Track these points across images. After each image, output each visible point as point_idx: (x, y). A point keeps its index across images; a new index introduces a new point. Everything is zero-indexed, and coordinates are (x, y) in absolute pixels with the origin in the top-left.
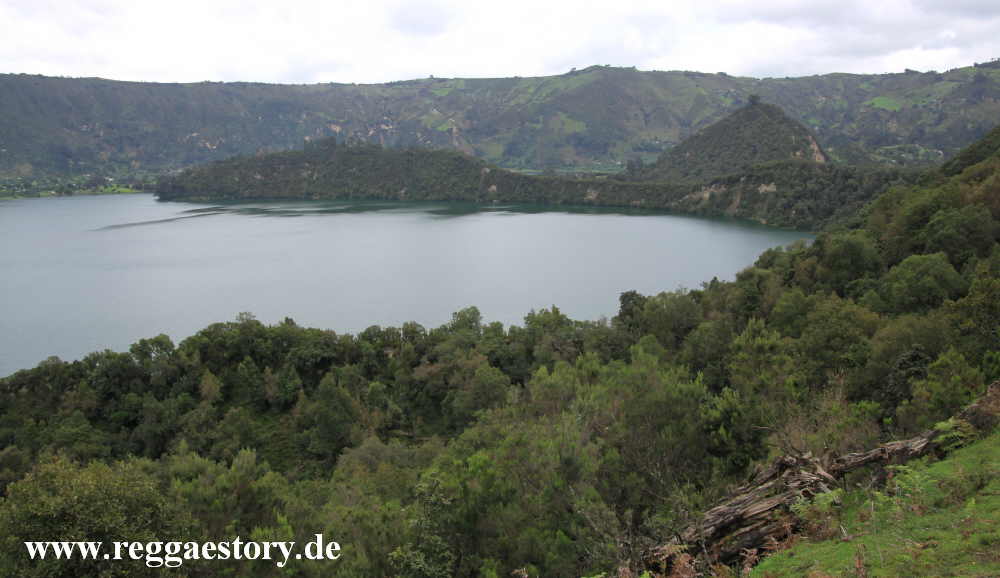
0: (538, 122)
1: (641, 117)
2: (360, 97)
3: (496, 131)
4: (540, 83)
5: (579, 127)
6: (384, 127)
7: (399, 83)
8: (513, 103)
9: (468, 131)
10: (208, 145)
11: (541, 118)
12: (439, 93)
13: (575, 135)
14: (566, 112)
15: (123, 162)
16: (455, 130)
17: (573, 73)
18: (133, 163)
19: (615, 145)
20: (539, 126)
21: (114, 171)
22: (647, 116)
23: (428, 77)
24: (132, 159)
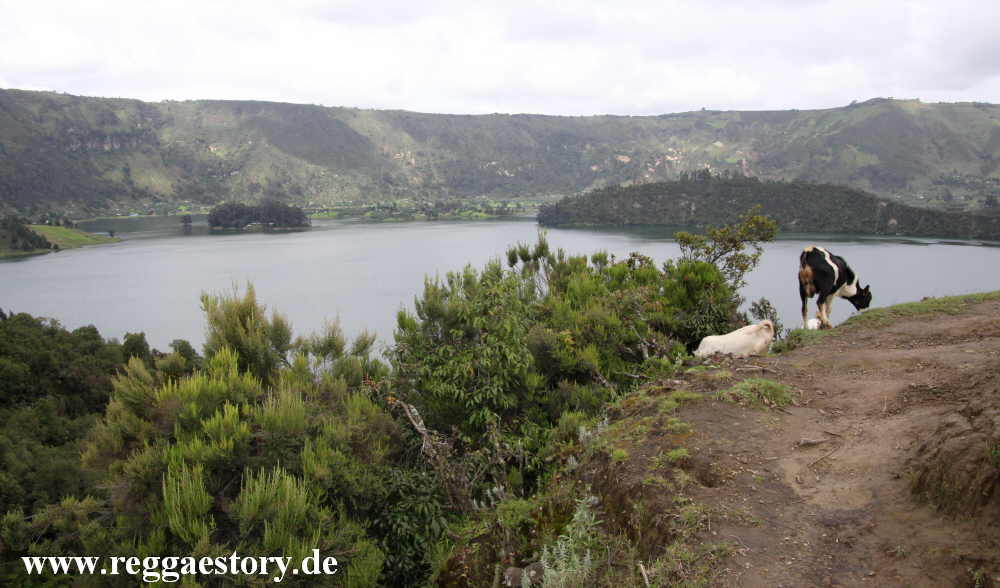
0: (827, 155)
1: (935, 150)
2: (637, 129)
3: (786, 164)
4: (821, 116)
5: (873, 160)
6: (669, 158)
7: (672, 115)
8: (795, 136)
9: (758, 164)
10: (506, 172)
11: (830, 150)
12: (716, 125)
13: (870, 168)
14: (856, 145)
15: (435, 188)
16: (744, 162)
17: (854, 106)
18: (443, 189)
19: (913, 179)
20: (829, 159)
21: (427, 195)
22: (940, 148)
23: (699, 109)
24: (442, 185)
